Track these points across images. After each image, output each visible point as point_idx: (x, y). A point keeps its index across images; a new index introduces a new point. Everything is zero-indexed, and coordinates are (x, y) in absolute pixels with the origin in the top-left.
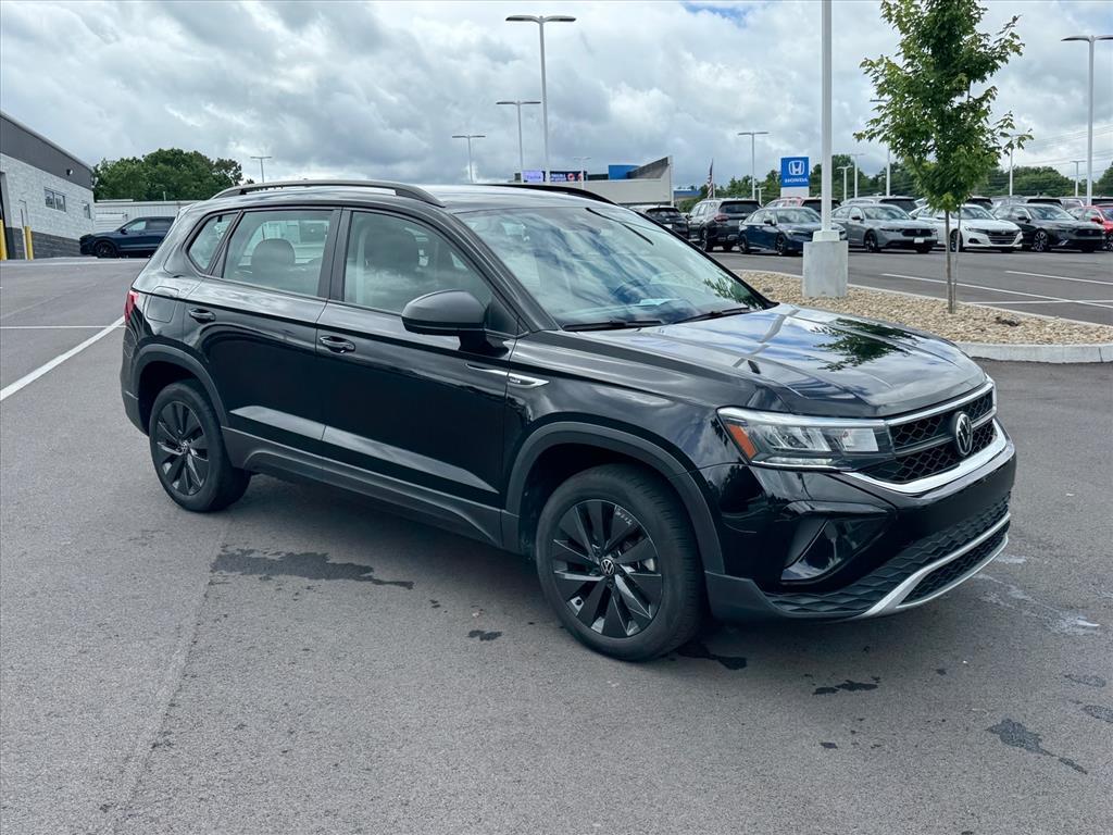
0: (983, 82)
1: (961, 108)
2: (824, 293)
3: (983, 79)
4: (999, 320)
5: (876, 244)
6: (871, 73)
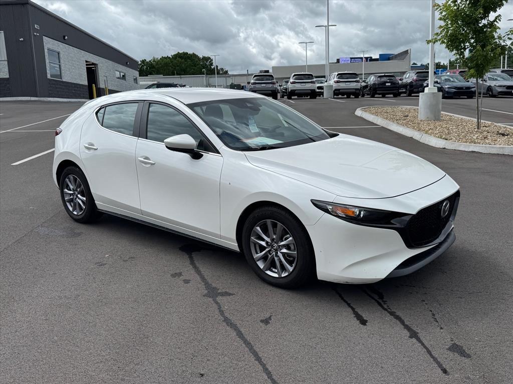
0: (495, 12)
1: (485, 26)
2: (428, 118)
3: (495, 11)
4: (498, 133)
5: (492, 93)
6: (438, 10)
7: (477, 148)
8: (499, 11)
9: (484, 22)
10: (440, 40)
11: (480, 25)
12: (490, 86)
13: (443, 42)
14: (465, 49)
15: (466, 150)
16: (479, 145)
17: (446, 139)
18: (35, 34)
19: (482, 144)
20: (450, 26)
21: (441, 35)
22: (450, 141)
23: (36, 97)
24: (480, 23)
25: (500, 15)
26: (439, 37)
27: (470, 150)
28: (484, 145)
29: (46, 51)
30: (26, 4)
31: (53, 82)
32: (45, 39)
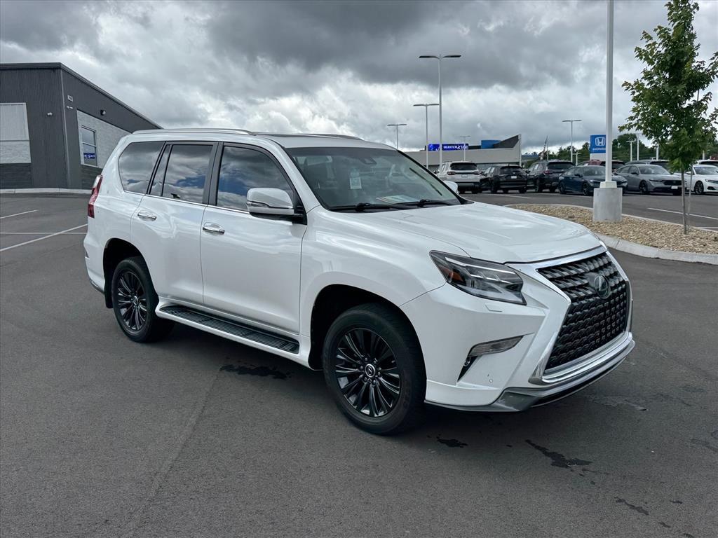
2: (606, 220)
4: (716, 239)
7: (704, 258)
10: (635, 125)
12: (643, 181)
13: (640, 127)
17: (656, 247)
18: (68, 107)
21: (636, 119)
22: (662, 249)
23: (67, 188)
24: (684, 104)
26: (634, 122)
28: (710, 254)
29: (80, 128)
30: (57, 68)
31: (87, 170)
32: (79, 114)
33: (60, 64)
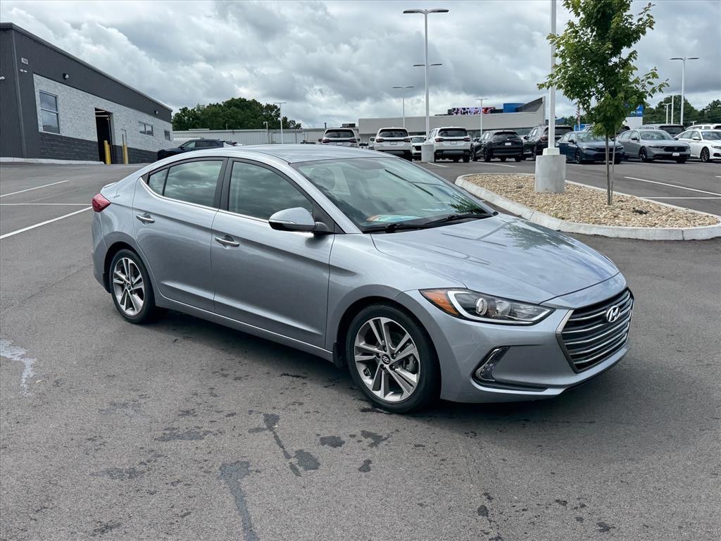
0: (629, 47)
1: (616, 65)
2: (547, 190)
4: (635, 211)
5: (646, 157)
6: (554, 43)
7: (602, 230)
8: (634, 47)
9: (615, 60)
10: (556, 83)
11: (610, 64)
12: (643, 147)
13: (560, 87)
14: (590, 96)
15: (588, 233)
16: (604, 226)
17: (563, 219)
18: (22, 70)
19: (610, 225)
20: (569, 65)
21: (558, 77)
22: (568, 221)
23: (23, 157)
24: (611, 61)
25: (635, 52)
26: (555, 80)
27: (592, 233)
28: (611, 226)
29: (37, 94)
30: (7, 29)
31: (47, 137)
32: (36, 78)
33: (11, 24)
